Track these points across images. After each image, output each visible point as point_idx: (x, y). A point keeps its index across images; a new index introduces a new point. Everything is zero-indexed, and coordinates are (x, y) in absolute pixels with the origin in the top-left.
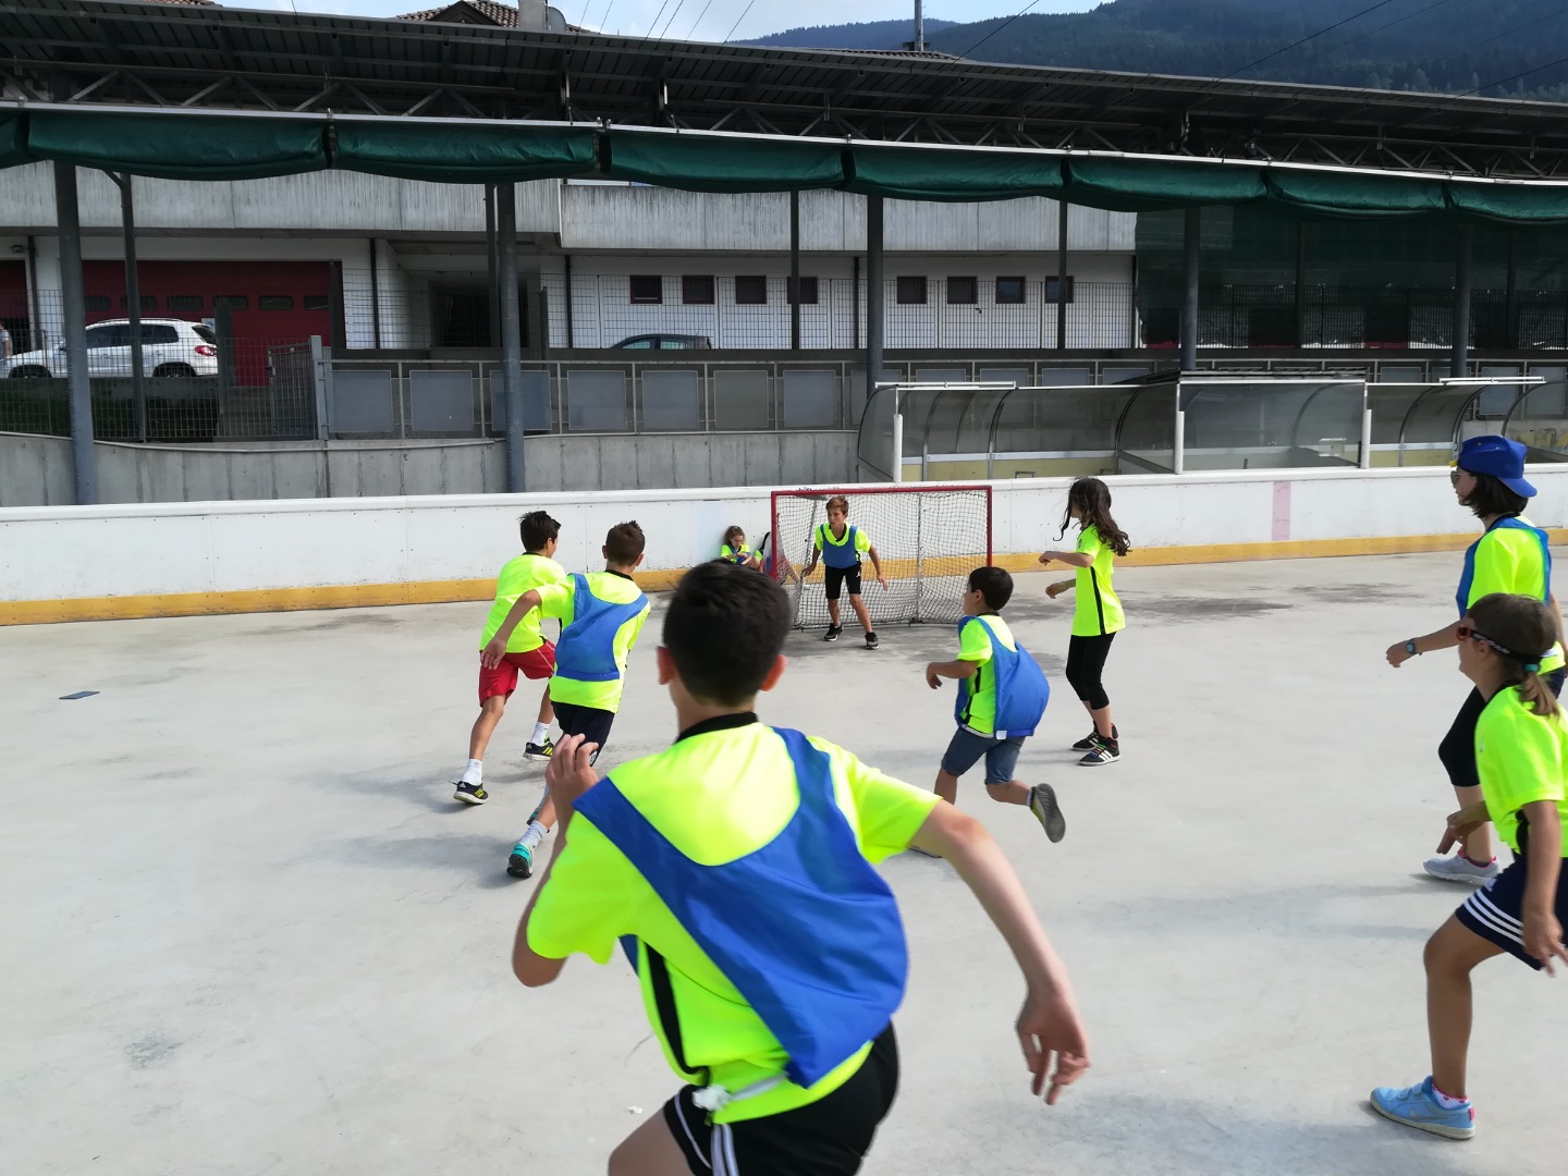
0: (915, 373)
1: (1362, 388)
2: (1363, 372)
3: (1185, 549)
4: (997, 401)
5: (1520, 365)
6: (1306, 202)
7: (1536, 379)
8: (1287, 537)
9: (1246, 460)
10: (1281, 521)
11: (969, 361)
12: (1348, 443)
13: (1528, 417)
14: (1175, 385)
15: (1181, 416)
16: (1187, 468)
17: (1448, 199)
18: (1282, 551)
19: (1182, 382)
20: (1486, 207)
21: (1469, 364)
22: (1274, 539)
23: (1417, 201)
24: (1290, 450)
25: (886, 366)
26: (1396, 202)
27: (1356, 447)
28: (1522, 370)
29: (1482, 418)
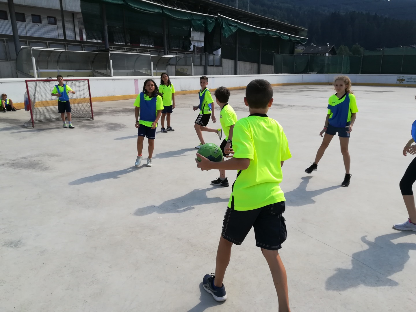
0: (30, 44)
1: (150, 56)
2: (150, 52)
3: (116, 96)
4: (59, 54)
5: (176, 53)
6: (133, 7)
7: (181, 56)
9: (127, 74)
10: (137, 89)
11: (46, 41)
12: (148, 70)
13: (179, 65)
14: (108, 53)
15: (111, 61)
16: (114, 75)
17: (163, 11)
19: (110, 52)
20: (170, 14)
21: (167, 52)
22: (135, 94)
23: (157, 11)
24: (133, 71)
25: (21, 41)
26: (152, 10)
27: (150, 71)
28: (177, 54)
29: (170, 65)
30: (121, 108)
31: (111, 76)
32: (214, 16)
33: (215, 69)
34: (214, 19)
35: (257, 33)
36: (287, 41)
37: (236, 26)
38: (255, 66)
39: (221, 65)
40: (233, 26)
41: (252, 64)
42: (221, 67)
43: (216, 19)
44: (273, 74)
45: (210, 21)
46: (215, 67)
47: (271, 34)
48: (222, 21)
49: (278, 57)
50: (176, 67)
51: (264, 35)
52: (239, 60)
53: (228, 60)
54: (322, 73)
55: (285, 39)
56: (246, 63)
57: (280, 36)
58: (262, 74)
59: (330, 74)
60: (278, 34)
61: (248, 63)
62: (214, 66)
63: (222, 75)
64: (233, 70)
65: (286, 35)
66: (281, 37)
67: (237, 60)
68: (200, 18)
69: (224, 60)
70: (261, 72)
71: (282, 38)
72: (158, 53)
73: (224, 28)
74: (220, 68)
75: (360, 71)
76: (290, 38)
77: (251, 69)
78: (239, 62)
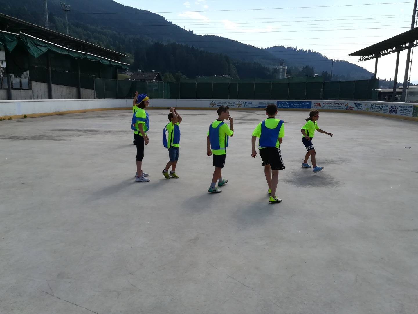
32: (15, 34)
33: (22, 92)
34: (15, 37)
35: (72, 56)
36: (107, 65)
37: (46, 47)
38: (74, 90)
39: (30, 88)
40: (41, 46)
41: (71, 88)
42: (30, 91)
43: (18, 38)
44: (95, 98)
45: (9, 39)
47: (89, 57)
48: (26, 40)
49: (99, 81)
51: (81, 58)
52: (53, 83)
53: (39, 83)
56: (63, 86)
57: (99, 61)
58: (83, 98)
59: (153, 99)
60: (97, 58)
61: (66, 87)
62: (21, 89)
63: (33, 99)
64: (47, 94)
65: (106, 60)
67: (51, 83)
69: (34, 84)
70: (81, 97)
71: (102, 62)
73: (29, 47)
75: (180, 97)
76: (110, 63)
77: (70, 93)
78: (54, 85)
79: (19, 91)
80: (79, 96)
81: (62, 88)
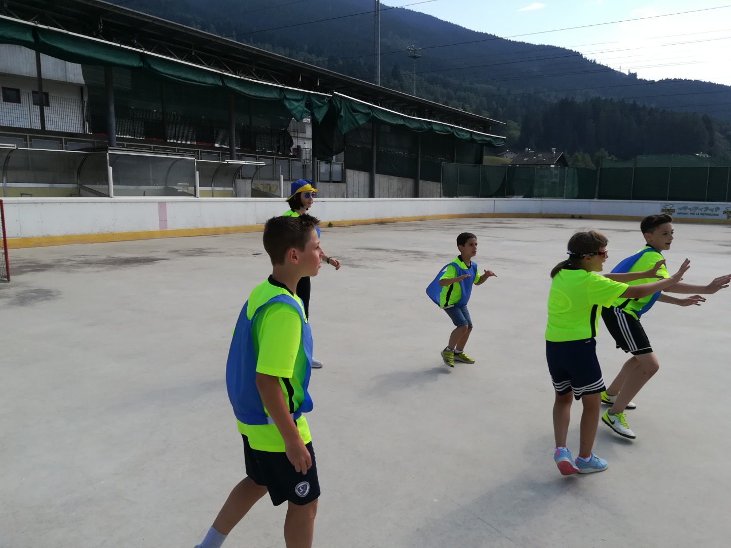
1: (194, 162)
2: (194, 155)
3: (118, 234)
4: (6, 155)
5: (256, 157)
6: (163, 73)
7: (262, 163)
8: (166, 228)
9: (144, 192)
10: (163, 220)
12: (190, 186)
13: (260, 179)
14: (106, 153)
15: (110, 169)
16: (115, 194)
17: (223, 82)
18: (165, 234)
19: (109, 152)
20: (238, 88)
21: (237, 155)
22: (160, 229)
23: (210, 81)
24: (165, 188)
26: (201, 80)
27: (194, 188)
28: (257, 159)
29: (243, 178)
30: (104, 257)
31: (108, 196)
32: (326, 94)
33: (332, 186)
34: (325, 100)
35: (409, 127)
36: (467, 141)
37: (368, 114)
38: (409, 183)
39: (343, 180)
40: (361, 113)
41: (404, 179)
42: (343, 184)
43: (330, 100)
44: (440, 197)
45: (318, 103)
46: (331, 184)
47: (435, 127)
48: (340, 104)
49: (450, 168)
50: (252, 181)
51: (423, 130)
52: (378, 172)
53: (357, 172)
54: (530, 198)
55: (462, 137)
56: (392, 177)
57: (453, 133)
58: (422, 197)
59: (543, 199)
60: (449, 129)
61: (397, 178)
62: (330, 181)
63: (346, 197)
64: (367, 190)
65: (464, 132)
66: (455, 134)
67: (375, 172)
68: (299, 98)
69: (350, 173)
70: (420, 194)
71: (457, 136)
72: (219, 156)
73: (341, 117)
74: (343, 186)
75: (596, 195)
76: (471, 136)
77: (402, 189)
78: (378, 175)
79: (328, 184)
80: (416, 194)
81: (391, 179)
